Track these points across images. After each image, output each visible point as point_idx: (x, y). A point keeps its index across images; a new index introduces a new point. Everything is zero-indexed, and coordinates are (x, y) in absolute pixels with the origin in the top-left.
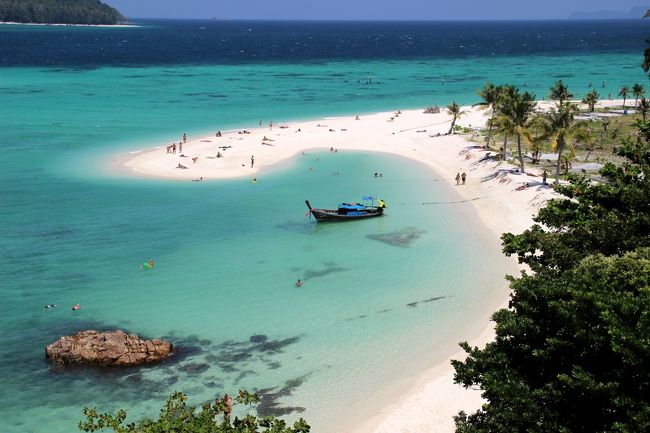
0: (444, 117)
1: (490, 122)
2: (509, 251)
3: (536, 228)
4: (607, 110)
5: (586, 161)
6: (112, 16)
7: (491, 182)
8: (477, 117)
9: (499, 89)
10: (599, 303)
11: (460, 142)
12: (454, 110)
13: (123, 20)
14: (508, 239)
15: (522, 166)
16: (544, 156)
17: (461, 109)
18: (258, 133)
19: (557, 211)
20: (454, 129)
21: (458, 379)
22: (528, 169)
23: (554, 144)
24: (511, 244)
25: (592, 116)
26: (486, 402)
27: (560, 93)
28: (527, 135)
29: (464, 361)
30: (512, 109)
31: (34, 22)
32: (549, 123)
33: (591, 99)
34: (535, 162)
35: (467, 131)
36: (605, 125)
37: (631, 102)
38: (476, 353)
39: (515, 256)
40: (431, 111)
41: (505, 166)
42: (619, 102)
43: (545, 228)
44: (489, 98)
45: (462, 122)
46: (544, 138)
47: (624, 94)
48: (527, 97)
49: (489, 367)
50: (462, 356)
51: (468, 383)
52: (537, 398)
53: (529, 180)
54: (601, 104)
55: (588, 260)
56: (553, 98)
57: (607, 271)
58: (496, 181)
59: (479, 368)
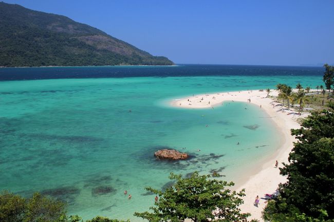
0: (265, 93)
1: (279, 95)
2: (293, 134)
3: (302, 128)
4: (312, 92)
5: (307, 107)
6: (171, 63)
7: (279, 112)
8: (275, 93)
9: (282, 85)
10: (330, 154)
11: (270, 100)
12: (268, 91)
13: (174, 64)
14: (293, 131)
15: (289, 108)
16: (295, 105)
17: (271, 90)
18: (211, 96)
19: (308, 123)
20: (268, 96)
21: (281, 173)
22: (291, 109)
23: (299, 102)
24: (294, 132)
25: (309, 94)
27: (299, 87)
28: (291, 99)
30: (286, 91)
32: (297, 96)
33: (308, 89)
34: (292, 107)
35: (272, 97)
36: (312, 97)
37: (320, 90)
38: (287, 166)
39: (295, 136)
40: (261, 91)
41: (284, 107)
42: (317, 90)
43: (305, 129)
44: (279, 88)
45: (271, 94)
46: (295, 100)
47: (317, 88)
48: (290, 88)
49: (291, 170)
50: (282, 167)
51: (284, 174)
52: (307, 181)
53: (291, 112)
54: (311, 90)
55: (322, 139)
56: (297, 88)
57: (328, 143)
58: (281, 112)
59: (288, 170)
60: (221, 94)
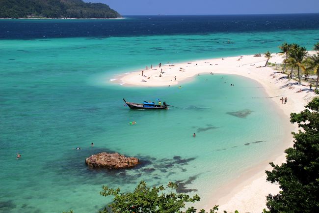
0: (263, 59)
1: (285, 61)
2: (293, 121)
3: (306, 111)
6: (114, 14)
7: (285, 89)
8: (279, 58)
9: (290, 46)
11: (270, 70)
12: (268, 55)
13: (120, 16)
14: (293, 115)
15: (300, 81)
16: (310, 77)
17: (271, 55)
18: (178, 66)
19: (317, 103)
20: (267, 64)
21: (268, 179)
22: (303, 83)
23: (316, 71)
24: (295, 118)
26: (282, 190)
28: (303, 67)
29: (271, 171)
30: (295, 55)
31: (83, 18)
32: (313, 61)
34: (306, 79)
35: (274, 65)
38: (277, 168)
39: (296, 123)
40: (257, 56)
41: (292, 81)
43: (311, 111)
44: (285, 50)
45: (271, 61)
46: (311, 68)
48: (303, 49)
49: (283, 174)
50: (271, 169)
51: (273, 181)
52: (306, 189)
53: (303, 88)
56: (316, 49)
58: (287, 88)
59: (278, 174)
60: (194, 63)
